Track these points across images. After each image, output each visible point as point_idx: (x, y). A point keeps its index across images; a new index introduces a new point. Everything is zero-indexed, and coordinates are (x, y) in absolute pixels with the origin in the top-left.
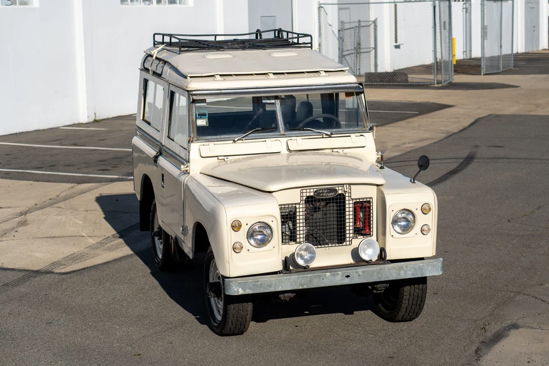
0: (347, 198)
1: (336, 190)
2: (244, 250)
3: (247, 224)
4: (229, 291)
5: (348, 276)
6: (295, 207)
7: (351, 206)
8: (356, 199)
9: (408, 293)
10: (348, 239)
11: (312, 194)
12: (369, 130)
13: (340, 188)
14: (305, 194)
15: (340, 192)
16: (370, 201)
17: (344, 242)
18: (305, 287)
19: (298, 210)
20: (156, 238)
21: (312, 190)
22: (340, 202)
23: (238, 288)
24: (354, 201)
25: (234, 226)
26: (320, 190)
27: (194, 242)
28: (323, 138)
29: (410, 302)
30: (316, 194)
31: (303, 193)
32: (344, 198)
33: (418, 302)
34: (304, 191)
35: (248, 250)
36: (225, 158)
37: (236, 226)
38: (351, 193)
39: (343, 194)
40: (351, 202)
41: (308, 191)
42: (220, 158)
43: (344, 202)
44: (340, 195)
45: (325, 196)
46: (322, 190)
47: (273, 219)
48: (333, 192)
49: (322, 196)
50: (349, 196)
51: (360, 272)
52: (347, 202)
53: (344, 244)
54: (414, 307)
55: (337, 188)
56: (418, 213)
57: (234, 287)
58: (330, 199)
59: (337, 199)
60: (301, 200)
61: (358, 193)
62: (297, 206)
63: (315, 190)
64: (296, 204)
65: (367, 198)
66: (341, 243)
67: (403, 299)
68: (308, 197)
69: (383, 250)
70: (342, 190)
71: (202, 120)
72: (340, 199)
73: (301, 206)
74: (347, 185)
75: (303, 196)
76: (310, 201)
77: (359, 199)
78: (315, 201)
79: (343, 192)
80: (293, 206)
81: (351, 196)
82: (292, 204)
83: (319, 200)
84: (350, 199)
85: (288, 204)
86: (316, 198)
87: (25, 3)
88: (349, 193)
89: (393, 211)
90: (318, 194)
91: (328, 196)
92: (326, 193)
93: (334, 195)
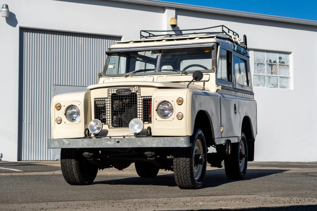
0: (138, 96)
1: (130, 90)
2: (63, 122)
3: (64, 106)
5: (118, 142)
6: (105, 100)
7: (141, 101)
8: (144, 97)
11: (115, 92)
13: (133, 89)
14: (110, 92)
15: (133, 91)
18: (91, 147)
19: (106, 102)
21: (115, 90)
22: (133, 99)
24: (143, 98)
25: (57, 107)
26: (120, 90)
30: (117, 92)
31: (109, 91)
32: (136, 96)
34: (110, 90)
38: (140, 92)
39: (135, 93)
40: (140, 98)
41: (113, 90)
43: (136, 98)
44: (133, 93)
45: (123, 94)
46: (121, 89)
47: (80, 103)
48: (128, 91)
50: (139, 95)
51: (126, 140)
52: (138, 99)
55: (131, 89)
58: (126, 96)
59: (131, 96)
60: (108, 96)
61: (145, 92)
62: (106, 100)
63: (117, 89)
64: (105, 98)
65: (149, 97)
68: (113, 94)
71: (111, 66)
72: (133, 96)
73: (108, 100)
74: (137, 87)
75: (109, 94)
76: (114, 97)
77: (146, 97)
78: (117, 97)
79: (135, 92)
80: (103, 100)
81: (140, 95)
82: (103, 98)
83: (120, 96)
84: (140, 96)
85: (100, 98)
86: (118, 95)
87: (284, 87)
88: (139, 92)
89: (156, 101)
90: (119, 92)
91: (125, 94)
92: (124, 92)
93: (129, 93)
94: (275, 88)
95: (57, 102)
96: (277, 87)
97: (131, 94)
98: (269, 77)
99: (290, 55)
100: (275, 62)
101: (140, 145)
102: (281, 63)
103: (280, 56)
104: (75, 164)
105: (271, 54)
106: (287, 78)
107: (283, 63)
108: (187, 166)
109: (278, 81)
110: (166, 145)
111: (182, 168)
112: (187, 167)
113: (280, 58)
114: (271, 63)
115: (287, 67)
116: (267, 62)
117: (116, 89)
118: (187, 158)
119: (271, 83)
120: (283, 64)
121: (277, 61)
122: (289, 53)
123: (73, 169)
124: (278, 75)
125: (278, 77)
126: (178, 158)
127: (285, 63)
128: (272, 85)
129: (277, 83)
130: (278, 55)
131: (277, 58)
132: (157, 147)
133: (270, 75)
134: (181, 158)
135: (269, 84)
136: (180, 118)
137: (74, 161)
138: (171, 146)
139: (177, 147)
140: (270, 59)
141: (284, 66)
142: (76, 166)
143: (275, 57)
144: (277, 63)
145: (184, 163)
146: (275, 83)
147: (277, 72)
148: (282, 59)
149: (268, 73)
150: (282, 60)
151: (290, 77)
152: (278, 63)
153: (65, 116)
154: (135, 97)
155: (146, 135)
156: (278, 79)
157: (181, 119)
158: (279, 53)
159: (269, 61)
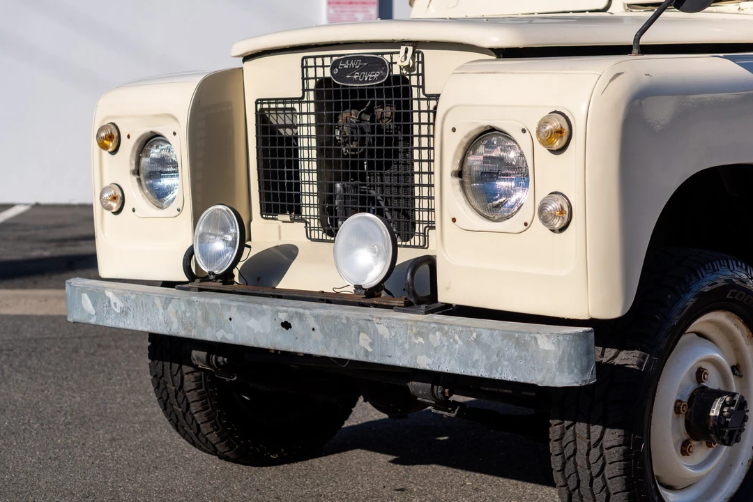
0: (415, 92)
1: (382, 62)
3: (129, 136)
5: (286, 325)
6: (293, 109)
7: (425, 118)
8: (438, 97)
10: (417, 228)
11: (328, 74)
13: (395, 58)
14: (311, 73)
15: (396, 71)
17: (412, 237)
21: (328, 61)
22: (398, 105)
24: (432, 103)
26: (344, 60)
30: (336, 71)
31: (307, 67)
32: (407, 92)
34: (310, 62)
35: (134, 210)
38: (423, 75)
39: (403, 76)
40: (424, 105)
41: (319, 62)
43: (408, 105)
44: (397, 79)
45: (357, 81)
46: (350, 59)
47: (176, 127)
48: (375, 70)
49: (351, 80)
50: (418, 86)
52: (415, 105)
53: (412, 241)
55: (387, 58)
58: (370, 91)
59: (388, 92)
60: (304, 90)
62: (296, 106)
63: (334, 58)
64: (292, 100)
66: (407, 238)
68: (322, 83)
72: (397, 92)
73: (304, 107)
74: (410, 49)
75: (308, 79)
76: (326, 96)
78: (337, 94)
79: (404, 72)
80: (286, 106)
81: (423, 87)
82: (284, 100)
83: (345, 93)
84: (422, 96)
85: (277, 101)
86: (339, 86)
88: (418, 75)
89: (454, 129)
90: (342, 74)
91: (364, 82)
92: (360, 71)
93: (380, 78)
95: (106, 117)
97: (387, 82)
101: (370, 350)
104: (193, 386)
108: (607, 467)
110: (475, 365)
111: (584, 476)
112: (607, 474)
117: (331, 56)
118: (605, 426)
123: (193, 408)
126: (567, 423)
132: (435, 369)
134: (581, 427)
136: (558, 224)
137: (192, 372)
138: (496, 376)
139: (522, 381)
142: (200, 394)
145: (595, 453)
153: (135, 178)
154: (402, 98)
155: (402, 302)
157: (562, 229)
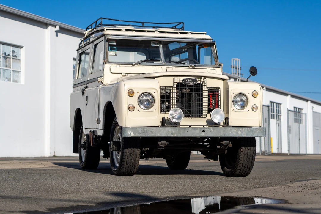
0: (204, 87)
1: (197, 80)
2: (136, 110)
3: (138, 93)
4: (125, 134)
5: (204, 131)
6: (170, 89)
7: (206, 92)
8: (210, 88)
9: (244, 152)
10: (204, 114)
11: (181, 81)
12: (219, 66)
13: (199, 79)
14: (176, 81)
15: (199, 82)
16: (218, 90)
17: (201, 116)
18: (175, 136)
19: (171, 91)
20: (82, 149)
23: (130, 132)
24: (208, 89)
25: (129, 93)
26: (186, 79)
27: (104, 122)
28: (189, 68)
29: (245, 159)
30: (183, 81)
31: (175, 80)
32: (202, 86)
33: (251, 160)
34: (176, 79)
35: (138, 110)
36: (126, 74)
37: (131, 94)
38: (206, 83)
40: (206, 89)
41: (178, 79)
42: (123, 74)
43: (202, 89)
44: (199, 84)
45: (189, 84)
46: (188, 79)
47: (155, 91)
48: (194, 82)
49: (188, 83)
50: (205, 85)
51: (212, 129)
52: (204, 89)
53: (202, 117)
54: (247, 163)
55: (197, 79)
56: (250, 97)
57: (128, 131)
58: (192, 86)
59: (197, 86)
60: (174, 85)
61: (211, 84)
62: (171, 89)
63: (183, 79)
64: (170, 87)
65: (216, 88)
66: (200, 116)
67: (240, 156)
68: (178, 83)
69: (227, 119)
70: (200, 81)
71: (112, 52)
72: (199, 86)
73: (174, 89)
74: (204, 78)
75: (175, 82)
76: (179, 86)
77: (212, 88)
78: (183, 86)
79: (201, 82)
80: (168, 88)
81: (206, 86)
82: (168, 87)
83: (185, 86)
85: (166, 87)
86: (184, 84)
87: (16, 82)
88: (205, 83)
89: (233, 93)
90: (185, 82)
91: (191, 84)
92: (190, 82)
93: (195, 83)
94: (8, 82)
95: (130, 88)
96: (10, 81)
97: (197, 84)
98: (4, 70)
99: (21, 49)
100: (9, 55)
101: (225, 134)
102: (14, 57)
103: (13, 50)
105: (6, 46)
106: (19, 73)
107: (16, 56)
109: (11, 74)
113: (13, 52)
114: (5, 56)
115: (19, 61)
116: (2, 54)
117: (182, 78)
119: (5, 77)
120: (16, 58)
121: (10, 55)
122: (20, 47)
124: (11, 69)
125: (12, 71)
127: (18, 57)
128: (6, 78)
129: (10, 77)
130: (11, 48)
131: (11, 52)
133: (5, 68)
135: (4, 77)
140: (5, 52)
141: (16, 60)
143: (9, 50)
144: (10, 56)
146: (8, 77)
147: (11, 65)
148: (15, 52)
149: (3, 66)
150: (15, 54)
151: (21, 72)
152: (12, 57)
153: (137, 103)
154: (200, 88)
156: (11, 73)
157: (256, 111)
158: (13, 47)
159: (4, 54)
